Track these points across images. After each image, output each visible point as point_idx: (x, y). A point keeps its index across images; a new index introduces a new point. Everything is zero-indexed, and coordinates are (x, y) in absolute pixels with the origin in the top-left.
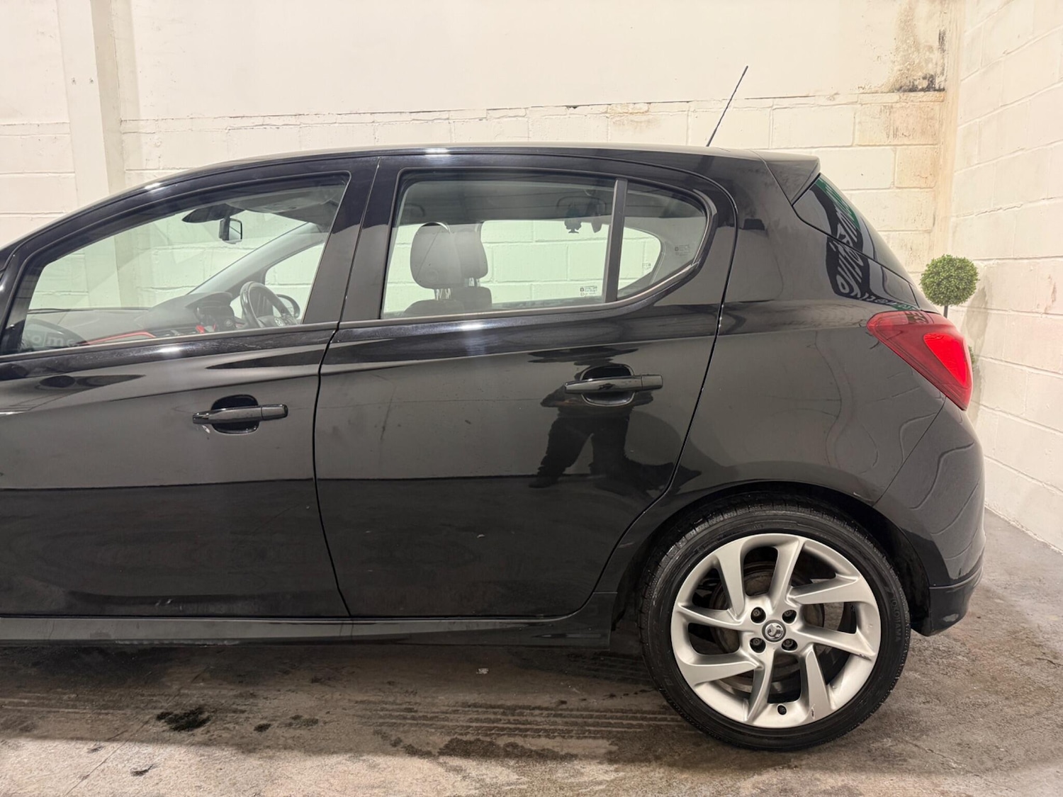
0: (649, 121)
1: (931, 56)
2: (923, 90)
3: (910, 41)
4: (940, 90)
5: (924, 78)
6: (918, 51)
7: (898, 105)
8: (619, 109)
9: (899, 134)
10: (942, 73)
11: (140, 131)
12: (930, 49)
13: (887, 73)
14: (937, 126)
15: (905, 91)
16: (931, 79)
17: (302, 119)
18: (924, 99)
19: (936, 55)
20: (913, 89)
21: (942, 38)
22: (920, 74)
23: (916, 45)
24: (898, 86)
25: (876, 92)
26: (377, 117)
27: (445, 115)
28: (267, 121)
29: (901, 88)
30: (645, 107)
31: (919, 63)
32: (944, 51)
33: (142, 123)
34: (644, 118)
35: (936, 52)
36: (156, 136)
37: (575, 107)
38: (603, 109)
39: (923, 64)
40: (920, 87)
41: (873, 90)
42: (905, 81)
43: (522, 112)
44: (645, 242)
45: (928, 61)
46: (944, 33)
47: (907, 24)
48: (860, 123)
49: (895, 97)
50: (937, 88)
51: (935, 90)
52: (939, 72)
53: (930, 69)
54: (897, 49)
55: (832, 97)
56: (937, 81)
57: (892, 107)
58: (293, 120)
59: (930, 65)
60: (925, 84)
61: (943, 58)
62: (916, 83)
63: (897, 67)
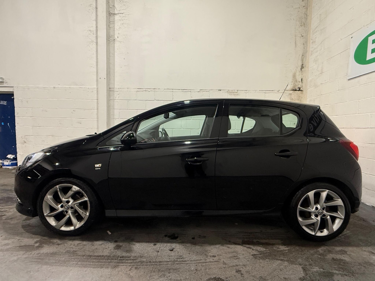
0: (237, 94)
1: (300, 83)
2: (298, 91)
3: (295, 80)
4: (302, 91)
5: (298, 88)
6: (297, 82)
7: (293, 94)
8: (231, 91)
9: (293, 100)
10: (302, 87)
11: (115, 91)
12: (299, 82)
13: (290, 87)
14: (301, 98)
15: (294, 91)
16: (300, 88)
17: (155, 90)
18: (298, 93)
19: (301, 83)
20: (296, 90)
21: (302, 80)
22: (297, 87)
23: (296, 81)
24: (292, 89)
25: (288, 91)
26: (173, 90)
27: (190, 91)
28: (147, 90)
29: (293, 90)
30: (237, 91)
31: (297, 85)
32: (302, 82)
33: (115, 89)
34: (236, 93)
35: (300, 82)
36: (118, 92)
37: (220, 90)
38: (227, 91)
39: (298, 85)
40: (297, 90)
41: (287, 90)
42: (294, 88)
43: (208, 91)
44: (236, 121)
45: (299, 84)
46: (302, 79)
47: (294, 76)
48: (284, 97)
49: (292, 92)
50: (301, 90)
51: (300, 91)
52: (301, 87)
53: (299, 86)
54: (292, 82)
55: (278, 91)
56: (301, 89)
57: (291, 94)
58: (153, 90)
59: (299, 85)
60: (298, 89)
61: (302, 84)
62: (296, 89)
63: (292, 85)
